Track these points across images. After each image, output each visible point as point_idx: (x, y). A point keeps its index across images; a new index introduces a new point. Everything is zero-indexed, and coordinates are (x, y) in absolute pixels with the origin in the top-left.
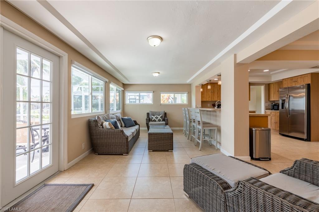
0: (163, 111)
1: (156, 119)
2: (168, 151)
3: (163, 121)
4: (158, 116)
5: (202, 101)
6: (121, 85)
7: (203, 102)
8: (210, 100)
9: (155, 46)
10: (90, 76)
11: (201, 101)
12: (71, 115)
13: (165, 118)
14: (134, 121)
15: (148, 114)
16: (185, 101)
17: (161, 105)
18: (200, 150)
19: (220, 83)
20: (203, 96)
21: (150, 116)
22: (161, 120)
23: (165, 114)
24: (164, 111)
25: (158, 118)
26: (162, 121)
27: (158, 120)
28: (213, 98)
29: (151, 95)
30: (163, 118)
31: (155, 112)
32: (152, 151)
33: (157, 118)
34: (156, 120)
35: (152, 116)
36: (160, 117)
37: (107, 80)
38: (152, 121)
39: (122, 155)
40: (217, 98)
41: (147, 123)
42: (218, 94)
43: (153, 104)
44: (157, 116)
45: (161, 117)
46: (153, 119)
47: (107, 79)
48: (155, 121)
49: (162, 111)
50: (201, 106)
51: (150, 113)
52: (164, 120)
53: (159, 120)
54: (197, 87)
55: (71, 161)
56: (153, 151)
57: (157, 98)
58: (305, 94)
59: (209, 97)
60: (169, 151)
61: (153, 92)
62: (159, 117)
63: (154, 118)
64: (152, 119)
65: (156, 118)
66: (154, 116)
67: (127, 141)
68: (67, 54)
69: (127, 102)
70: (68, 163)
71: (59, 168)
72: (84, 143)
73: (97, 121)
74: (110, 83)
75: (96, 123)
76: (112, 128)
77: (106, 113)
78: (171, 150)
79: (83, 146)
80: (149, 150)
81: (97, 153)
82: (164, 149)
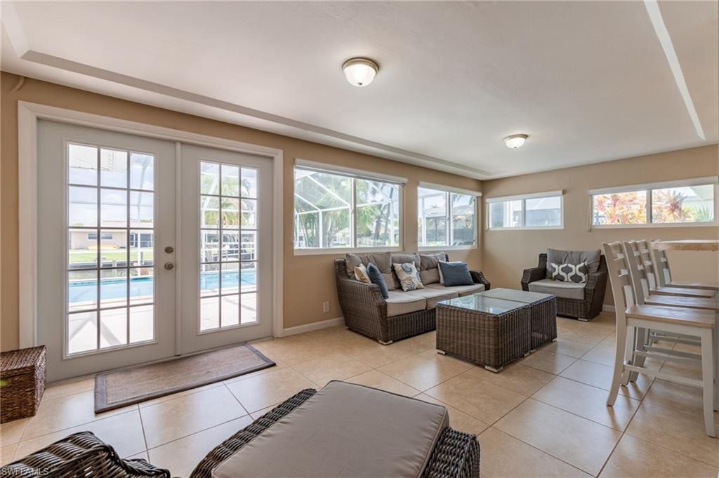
0: (596, 250)
1: (563, 274)
4: (573, 267)
6: (474, 185)
10: (353, 179)
12: (293, 249)
14: (472, 273)
15: (543, 257)
17: (591, 230)
21: (548, 263)
22: (581, 278)
23: (602, 259)
24: (600, 252)
25: (571, 270)
27: (572, 278)
29: (556, 201)
31: (567, 252)
32: (444, 353)
33: (567, 270)
34: (563, 277)
35: (554, 265)
36: (580, 270)
37: (405, 180)
38: (551, 278)
41: (525, 282)
43: (562, 228)
44: (570, 265)
45: (584, 269)
46: (554, 274)
47: (405, 177)
48: (561, 279)
49: (591, 249)
51: (549, 256)
53: (576, 279)
55: (292, 326)
56: (446, 354)
57: (578, 210)
61: (564, 192)
62: (575, 269)
63: (558, 269)
64: (552, 273)
65: (563, 270)
66: (559, 263)
67: (381, 313)
68: (282, 151)
69: (490, 225)
70: (284, 328)
71: (272, 332)
72: (328, 303)
73: (344, 263)
74: (418, 184)
75: (341, 268)
76: (363, 280)
77: (404, 250)
78: (492, 367)
79: (326, 307)
80: (438, 348)
81: (347, 325)
82: (473, 358)
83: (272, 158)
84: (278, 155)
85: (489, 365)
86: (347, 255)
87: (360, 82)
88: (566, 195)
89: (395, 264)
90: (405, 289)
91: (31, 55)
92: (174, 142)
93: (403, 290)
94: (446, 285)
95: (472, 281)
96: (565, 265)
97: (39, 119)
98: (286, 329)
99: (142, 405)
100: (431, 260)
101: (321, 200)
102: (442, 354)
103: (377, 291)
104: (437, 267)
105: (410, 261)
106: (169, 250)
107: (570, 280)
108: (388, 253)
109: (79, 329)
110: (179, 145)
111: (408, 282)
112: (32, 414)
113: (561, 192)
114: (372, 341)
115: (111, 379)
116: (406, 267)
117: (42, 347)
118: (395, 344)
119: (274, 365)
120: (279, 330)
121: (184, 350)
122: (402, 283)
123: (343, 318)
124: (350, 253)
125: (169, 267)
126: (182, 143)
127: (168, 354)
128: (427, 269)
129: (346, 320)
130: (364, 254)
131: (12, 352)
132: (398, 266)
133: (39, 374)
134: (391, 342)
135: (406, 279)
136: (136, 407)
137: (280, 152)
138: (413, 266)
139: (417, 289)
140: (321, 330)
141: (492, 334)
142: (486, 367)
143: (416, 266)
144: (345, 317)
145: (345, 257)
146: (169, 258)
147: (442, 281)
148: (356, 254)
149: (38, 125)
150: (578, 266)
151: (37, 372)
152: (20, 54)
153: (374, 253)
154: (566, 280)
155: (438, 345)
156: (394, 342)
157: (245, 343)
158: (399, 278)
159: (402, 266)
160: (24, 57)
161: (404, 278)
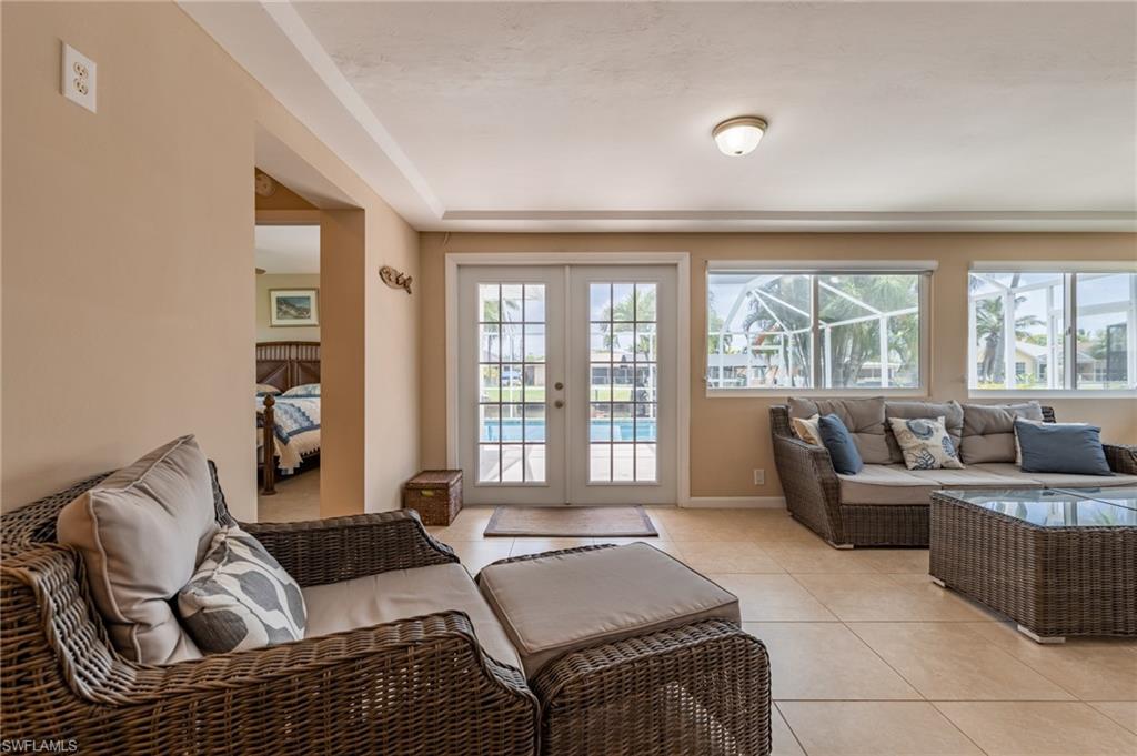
10: (812, 277)
12: (705, 389)
47: (932, 258)
55: (701, 496)
67: (827, 494)
68: (688, 254)
70: (691, 495)
71: (676, 498)
72: (763, 473)
73: (785, 413)
74: (969, 267)
75: (780, 419)
76: (808, 440)
77: (929, 395)
78: (1031, 630)
79: (758, 476)
80: (932, 574)
81: (789, 510)
82: (994, 603)
83: (676, 265)
84: (684, 259)
85: (1025, 625)
86: (790, 400)
87: (739, 150)
89: (892, 420)
90: (911, 465)
91: (449, 215)
92: (563, 266)
93: (906, 467)
94: (1025, 470)
95: (1108, 469)
97: (459, 266)
98: (693, 499)
99: (517, 539)
100: (995, 418)
101: (829, 307)
102: (940, 586)
103: (824, 459)
104: (1013, 432)
105: (933, 416)
106: (559, 386)
108: (880, 399)
109: (510, 466)
110: (568, 269)
111: (917, 453)
112: (447, 525)
114: (818, 539)
115: (506, 511)
116: (920, 425)
117: (460, 471)
118: (858, 552)
119: (656, 535)
120: (684, 497)
121: (575, 500)
122: (905, 452)
123: (784, 498)
124: (795, 396)
125: (559, 405)
126: (571, 266)
127: (557, 500)
128: (983, 434)
129: (789, 502)
130: (825, 399)
131: (442, 471)
132: (899, 424)
133: (454, 492)
134: (852, 546)
135: (914, 448)
136: (512, 539)
137: (686, 255)
138: (940, 423)
139: (942, 468)
140: (747, 509)
141: (1031, 565)
142: (1020, 627)
143: (949, 427)
144: (786, 496)
145: (787, 403)
146: (558, 395)
147: (1019, 460)
148: (809, 399)
149: (459, 272)
151: (451, 490)
152: (440, 216)
153: (846, 399)
155: (932, 566)
156: (856, 547)
157: (638, 505)
158: (900, 444)
159: (908, 423)
160: (444, 218)
161: (910, 445)
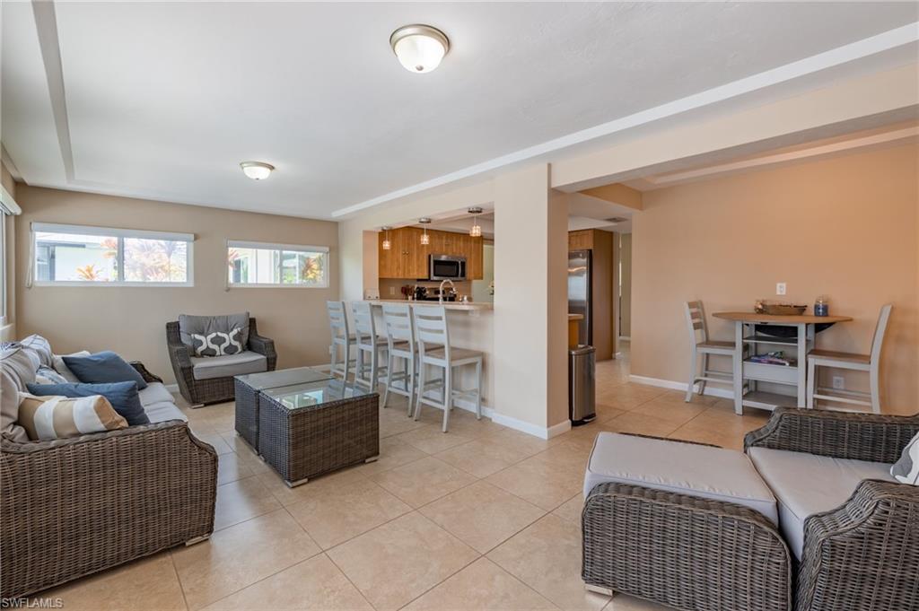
0: (243, 312)
1: (215, 347)
2: (364, 462)
3: (244, 350)
4: (225, 335)
5: (380, 279)
6: (11, 187)
7: (383, 282)
8: (400, 277)
9: (421, 69)
11: (377, 278)
13: (252, 338)
14: (135, 367)
15: (173, 329)
16: (320, 278)
17: (228, 290)
18: (446, 432)
19: (474, 232)
20: (382, 263)
21: (183, 336)
22: (236, 348)
23: (252, 322)
24: (248, 314)
25: (224, 340)
26: (240, 350)
27: (225, 350)
28: (409, 271)
29: (182, 247)
30: (245, 339)
31: (207, 318)
32: (306, 480)
33: (218, 341)
34: (214, 351)
36: (234, 338)
39: (181, 546)
40: (418, 270)
42: (418, 259)
43: (191, 285)
44: (220, 334)
45: (238, 337)
46: (200, 349)
48: (210, 353)
49: (238, 310)
50: (378, 295)
51: (181, 324)
52: (249, 347)
53: (231, 350)
54: (366, 233)
56: (309, 480)
57: (209, 264)
58: (585, 268)
59: (398, 268)
60: (367, 461)
61: (196, 238)
62: (229, 338)
63: (206, 342)
64: (195, 349)
65: (213, 341)
66: (203, 333)
69: (37, 277)
88: (198, 241)
96: (214, 335)
107: (223, 353)
113: (192, 237)
150: (232, 334)
154: (218, 353)
